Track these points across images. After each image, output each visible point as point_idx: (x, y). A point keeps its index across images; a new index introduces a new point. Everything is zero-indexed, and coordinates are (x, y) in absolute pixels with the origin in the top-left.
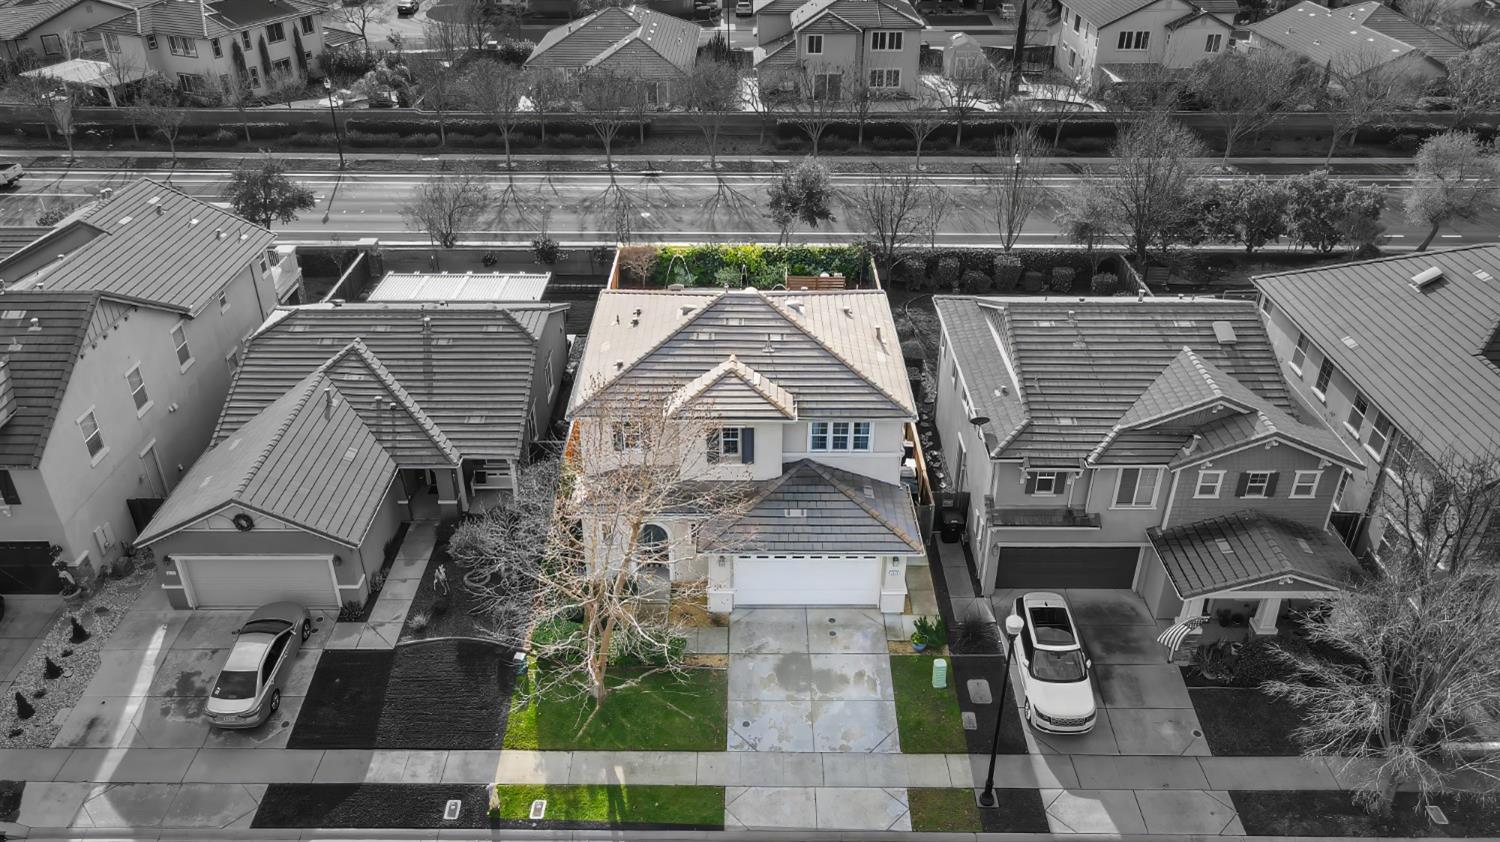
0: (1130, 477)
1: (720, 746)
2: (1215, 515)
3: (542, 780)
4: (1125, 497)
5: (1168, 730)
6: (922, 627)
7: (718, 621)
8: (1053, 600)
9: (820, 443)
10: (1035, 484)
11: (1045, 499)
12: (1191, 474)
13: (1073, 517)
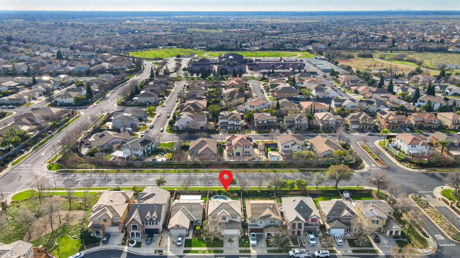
0: (261, 221)
1: (223, 247)
2: (269, 225)
3: (207, 249)
4: (261, 223)
5: (263, 245)
6: (242, 236)
7: (222, 236)
8: (254, 233)
9: (232, 218)
10: (252, 222)
11: (253, 223)
12: (266, 221)
13: (256, 225)
